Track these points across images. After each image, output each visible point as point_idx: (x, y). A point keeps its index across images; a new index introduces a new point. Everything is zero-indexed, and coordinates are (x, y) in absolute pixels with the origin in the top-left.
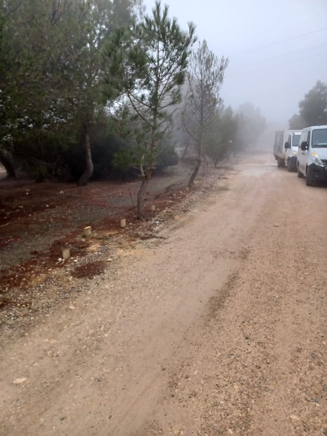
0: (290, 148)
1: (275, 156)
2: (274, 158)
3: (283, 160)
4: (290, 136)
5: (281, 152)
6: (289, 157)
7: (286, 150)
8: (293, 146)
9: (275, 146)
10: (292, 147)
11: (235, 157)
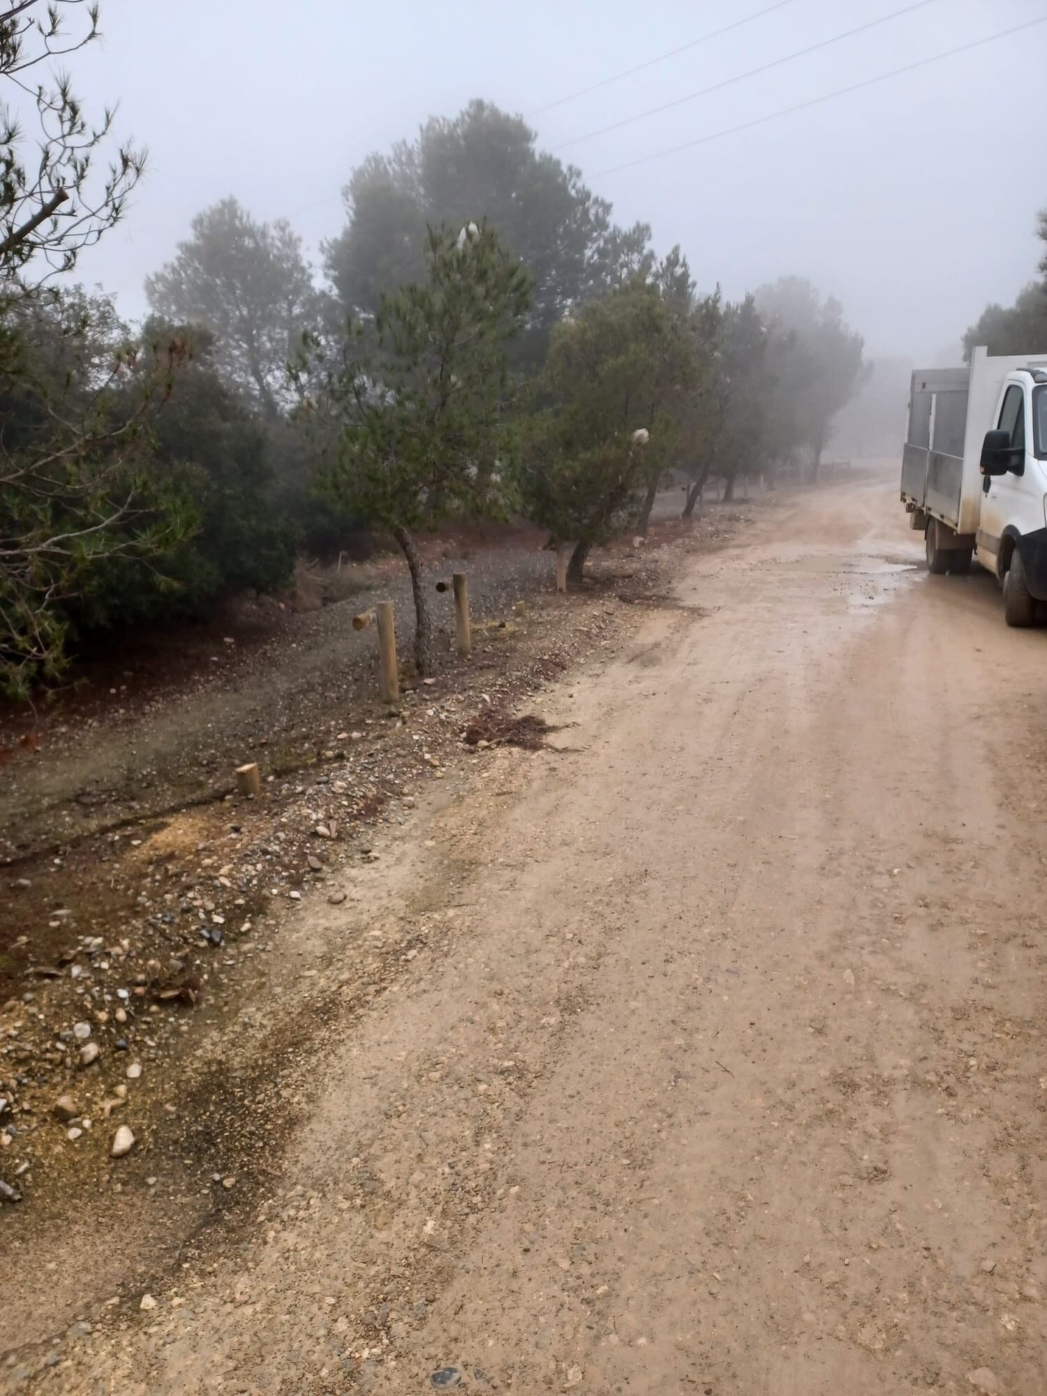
0: (1019, 470)
1: (910, 508)
2: (908, 518)
3: (969, 541)
4: (1013, 392)
5: (954, 491)
6: (1011, 530)
7: (987, 486)
8: (1040, 455)
9: (911, 454)
10: (1030, 461)
11: (728, 498)
